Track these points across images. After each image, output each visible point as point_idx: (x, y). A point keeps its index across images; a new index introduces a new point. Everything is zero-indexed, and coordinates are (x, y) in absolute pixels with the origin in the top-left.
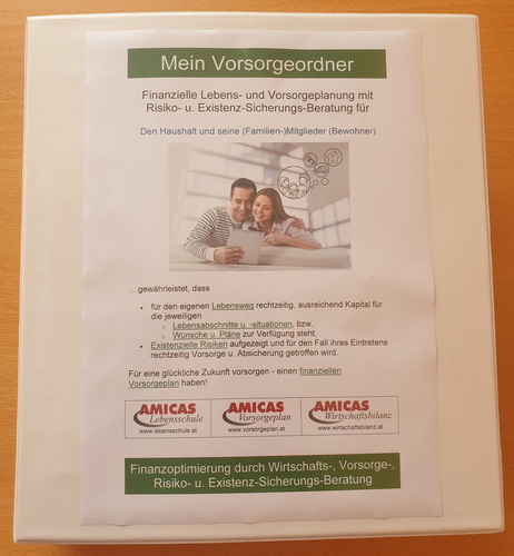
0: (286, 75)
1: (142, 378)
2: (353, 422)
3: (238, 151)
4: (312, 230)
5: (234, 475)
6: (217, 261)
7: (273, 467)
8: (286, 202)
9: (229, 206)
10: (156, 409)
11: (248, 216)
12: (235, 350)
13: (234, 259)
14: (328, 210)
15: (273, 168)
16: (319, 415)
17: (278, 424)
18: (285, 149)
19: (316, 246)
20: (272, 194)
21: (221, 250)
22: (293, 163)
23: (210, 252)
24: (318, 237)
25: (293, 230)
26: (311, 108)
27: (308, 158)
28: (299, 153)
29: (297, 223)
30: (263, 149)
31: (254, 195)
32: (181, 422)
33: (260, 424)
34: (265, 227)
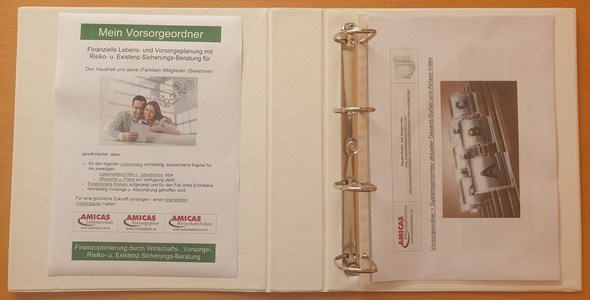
0: (165, 39)
1: (83, 200)
2: (192, 227)
3: (137, 81)
4: (176, 125)
5: (129, 251)
6: (124, 140)
7: (149, 248)
8: (162, 109)
9: (131, 110)
10: (90, 217)
11: (141, 116)
12: (132, 188)
13: (133, 139)
14: (186, 113)
15: (156, 90)
16: (174, 223)
17: (153, 227)
18: (163, 80)
19: (178, 133)
20: (154, 104)
21: (127, 134)
22: (167, 88)
23: (121, 135)
24: (179, 128)
25: (166, 124)
26: (178, 58)
27: (175, 85)
28: (170, 82)
29: (168, 121)
30: (151, 80)
31: (145, 105)
32: (102, 224)
33: (143, 226)
34: (150, 122)
